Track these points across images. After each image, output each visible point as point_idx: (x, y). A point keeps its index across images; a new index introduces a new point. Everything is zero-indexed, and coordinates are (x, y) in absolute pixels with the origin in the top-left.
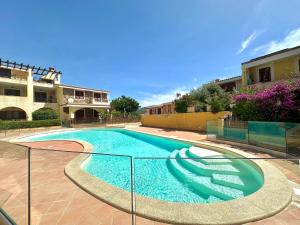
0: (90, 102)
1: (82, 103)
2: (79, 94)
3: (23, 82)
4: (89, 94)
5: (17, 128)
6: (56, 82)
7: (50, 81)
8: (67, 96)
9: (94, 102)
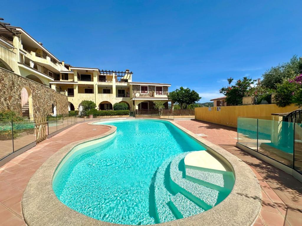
0: (153, 96)
1: (146, 97)
2: (144, 89)
3: (110, 84)
4: (152, 88)
5: (104, 115)
6: (129, 81)
7: (126, 81)
8: (135, 91)
9: (156, 96)
